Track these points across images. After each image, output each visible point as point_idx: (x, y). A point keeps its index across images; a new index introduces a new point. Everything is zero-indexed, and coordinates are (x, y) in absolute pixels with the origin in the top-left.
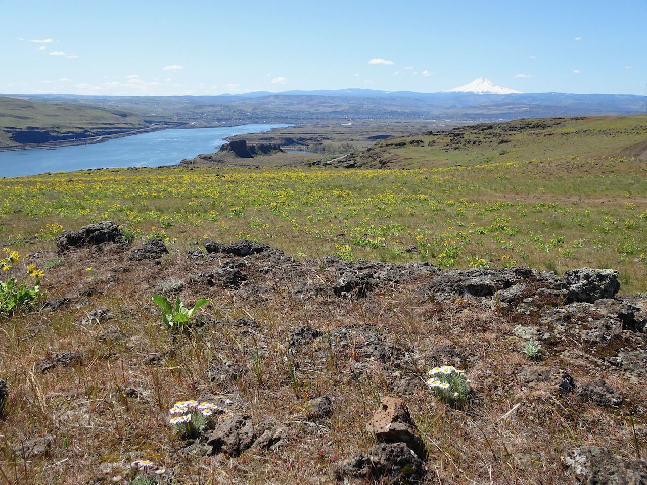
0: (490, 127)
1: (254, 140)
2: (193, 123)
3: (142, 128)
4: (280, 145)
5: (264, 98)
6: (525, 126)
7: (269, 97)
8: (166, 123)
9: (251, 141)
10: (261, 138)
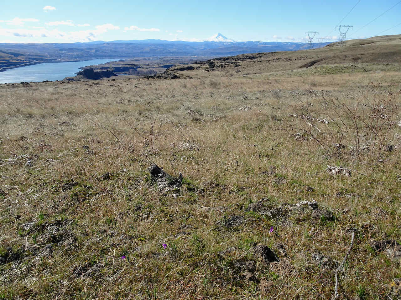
0: (227, 59)
1: (98, 69)
2: (60, 59)
3: (28, 63)
4: (113, 71)
5: (101, 44)
6: (246, 58)
7: (104, 44)
8: (42, 60)
9: (96, 69)
10: (102, 67)
